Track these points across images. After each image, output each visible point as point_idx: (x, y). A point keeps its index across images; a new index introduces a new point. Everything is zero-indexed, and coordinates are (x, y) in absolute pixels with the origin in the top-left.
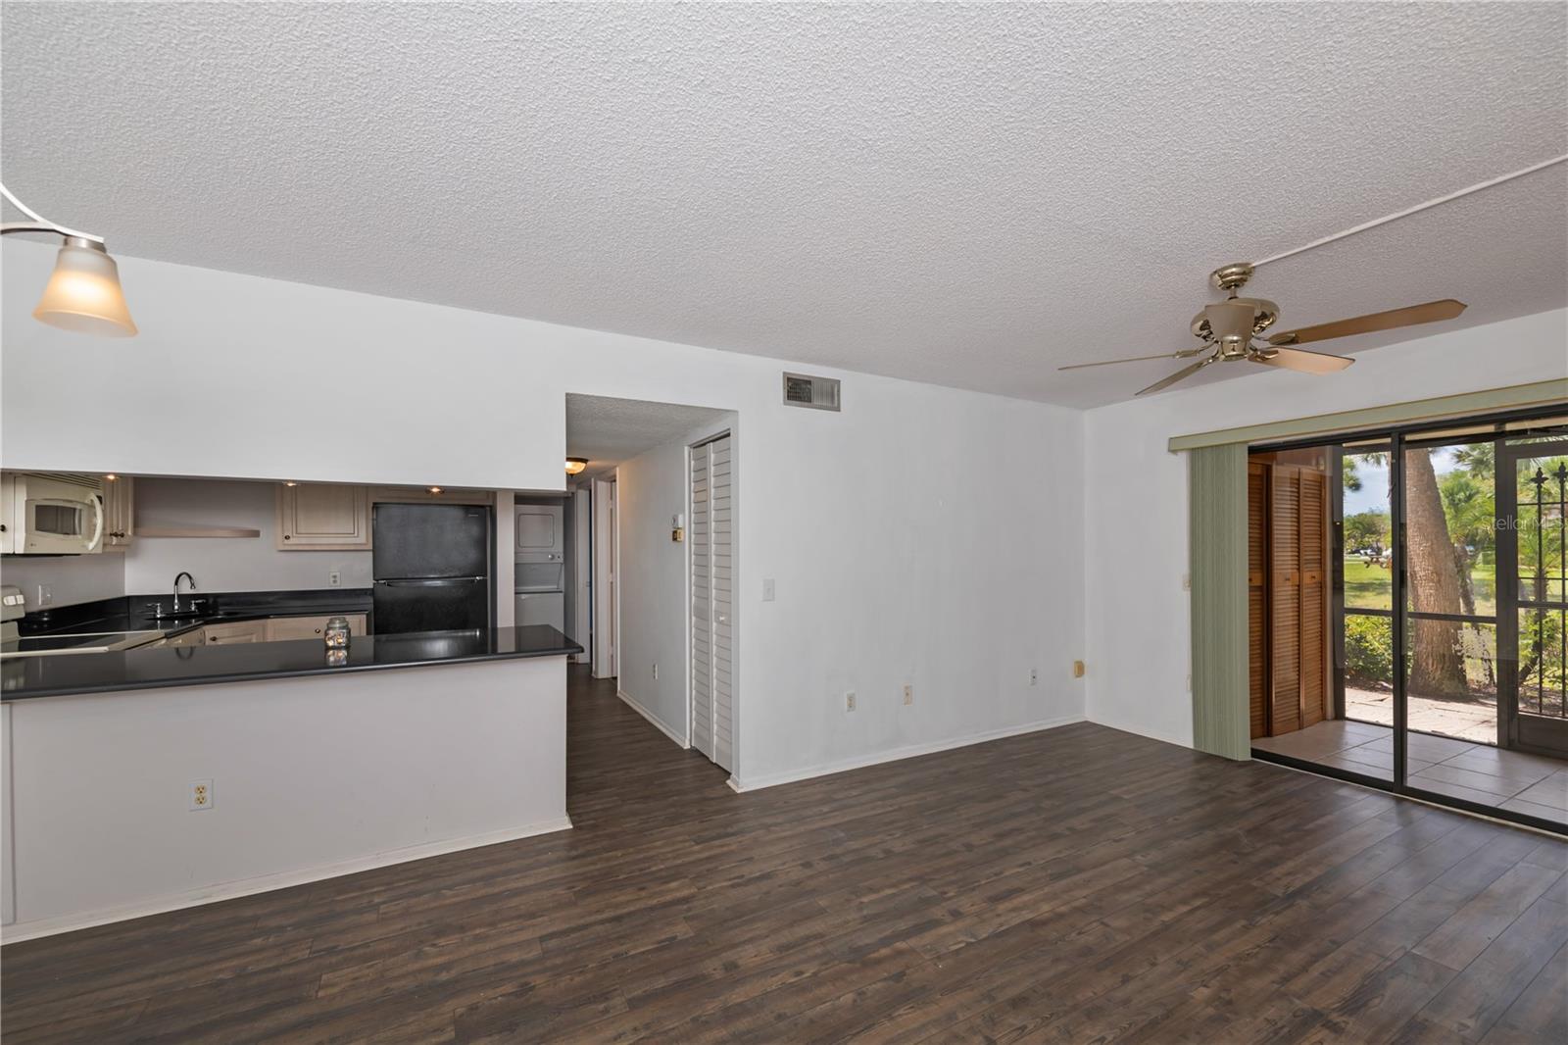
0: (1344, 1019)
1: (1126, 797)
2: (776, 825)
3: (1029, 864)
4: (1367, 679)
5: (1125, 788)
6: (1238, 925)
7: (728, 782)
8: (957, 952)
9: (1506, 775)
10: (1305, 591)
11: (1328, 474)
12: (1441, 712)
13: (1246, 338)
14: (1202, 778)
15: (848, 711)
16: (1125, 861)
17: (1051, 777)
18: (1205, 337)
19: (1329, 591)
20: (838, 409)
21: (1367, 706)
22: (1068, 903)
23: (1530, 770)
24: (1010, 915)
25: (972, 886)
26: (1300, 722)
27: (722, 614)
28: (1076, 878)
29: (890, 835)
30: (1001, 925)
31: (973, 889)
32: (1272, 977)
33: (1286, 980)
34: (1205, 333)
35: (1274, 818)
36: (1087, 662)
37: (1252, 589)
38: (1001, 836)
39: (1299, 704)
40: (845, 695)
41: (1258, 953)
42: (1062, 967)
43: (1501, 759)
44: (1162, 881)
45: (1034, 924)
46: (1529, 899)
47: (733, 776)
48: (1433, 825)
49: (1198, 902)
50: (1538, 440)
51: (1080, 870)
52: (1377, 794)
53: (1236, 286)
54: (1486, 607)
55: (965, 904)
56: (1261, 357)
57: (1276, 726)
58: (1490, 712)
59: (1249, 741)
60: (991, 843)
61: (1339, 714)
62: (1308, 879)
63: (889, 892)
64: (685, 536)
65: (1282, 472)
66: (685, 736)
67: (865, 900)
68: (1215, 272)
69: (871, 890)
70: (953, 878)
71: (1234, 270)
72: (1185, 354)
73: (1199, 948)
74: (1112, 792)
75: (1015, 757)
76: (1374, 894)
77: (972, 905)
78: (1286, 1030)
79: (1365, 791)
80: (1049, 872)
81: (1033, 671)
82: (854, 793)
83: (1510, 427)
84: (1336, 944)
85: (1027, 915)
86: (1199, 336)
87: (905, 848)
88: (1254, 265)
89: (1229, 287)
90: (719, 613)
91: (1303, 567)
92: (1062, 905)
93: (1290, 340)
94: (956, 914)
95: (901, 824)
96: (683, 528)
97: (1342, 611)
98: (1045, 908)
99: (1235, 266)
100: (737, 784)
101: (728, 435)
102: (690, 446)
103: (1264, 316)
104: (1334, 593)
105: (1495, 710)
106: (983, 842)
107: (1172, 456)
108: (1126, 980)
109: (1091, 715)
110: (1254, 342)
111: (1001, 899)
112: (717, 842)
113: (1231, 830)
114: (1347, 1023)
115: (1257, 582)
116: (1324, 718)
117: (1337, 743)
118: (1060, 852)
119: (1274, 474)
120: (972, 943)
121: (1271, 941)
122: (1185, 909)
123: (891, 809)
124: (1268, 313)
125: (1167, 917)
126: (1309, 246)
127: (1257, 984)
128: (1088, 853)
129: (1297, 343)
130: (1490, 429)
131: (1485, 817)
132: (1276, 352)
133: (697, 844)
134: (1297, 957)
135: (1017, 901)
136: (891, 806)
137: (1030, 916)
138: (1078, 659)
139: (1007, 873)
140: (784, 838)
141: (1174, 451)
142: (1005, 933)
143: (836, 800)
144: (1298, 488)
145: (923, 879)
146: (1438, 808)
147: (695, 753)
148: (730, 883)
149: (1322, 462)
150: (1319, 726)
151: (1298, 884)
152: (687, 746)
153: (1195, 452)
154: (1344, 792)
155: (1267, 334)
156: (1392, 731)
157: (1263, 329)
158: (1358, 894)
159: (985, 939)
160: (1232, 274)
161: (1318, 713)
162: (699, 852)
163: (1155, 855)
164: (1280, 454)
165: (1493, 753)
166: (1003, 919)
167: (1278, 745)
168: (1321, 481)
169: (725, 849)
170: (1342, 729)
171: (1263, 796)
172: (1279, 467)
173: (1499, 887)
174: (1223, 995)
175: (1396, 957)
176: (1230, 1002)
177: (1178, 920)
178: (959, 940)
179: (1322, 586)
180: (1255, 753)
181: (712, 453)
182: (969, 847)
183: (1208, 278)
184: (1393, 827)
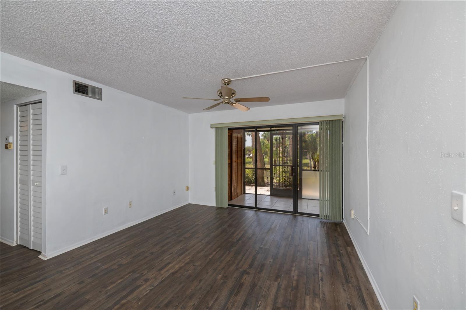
0: (250, 270)
1: (200, 224)
2: (66, 269)
3: (172, 253)
4: (249, 183)
5: (199, 221)
6: (227, 253)
7: (40, 257)
8: (147, 295)
9: (271, 201)
10: (238, 164)
11: (243, 137)
12: (261, 189)
13: (229, 98)
14: (218, 214)
15: (105, 214)
16: (200, 243)
17: (179, 223)
18: (220, 96)
19: (243, 164)
20: (101, 99)
21: (250, 190)
22: (184, 262)
23: (275, 199)
24: (165, 273)
25: (152, 268)
26: (237, 196)
27: (36, 182)
28: (187, 253)
29: (121, 258)
30: (163, 278)
31: (153, 269)
32: (235, 265)
33: (238, 264)
34: (220, 95)
35: (233, 221)
36: (189, 186)
37: (229, 164)
38: (163, 246)
39: (237, 191)
40: (103, 208)
41: (232, 259)
42: (182, 285)
43: (271, 198)
44: (210, 246)
45: (173, 274)
46: (277, 228)
47: (43, 253)
48: (262, 215)
49: (218, 250)
50: (276, 132)
51: (187, 250)
52: (252, 210)
53: (227, 84)
54: (268, 166)
55: (150, 275)
56: (232, 104)
57: (233, 197)
58: (268, 188)
59: (228, 202)
60: (160, 250)
61: (245, 193)
62: (241, 235)
63: (120, 281)
64: (14, 147)
65: (234, 135)
66: (14, 240)
67: (109, 288)
68: (223, 79)
69: (112, 283)
70: (146, 267)
71: (227, 80)
72: (216, 100)
73: (218, 263)
74: (196, 223)
75: (168, 219)
76: (253, 235)
77: (153, 275)
78: (239, 278)
79: (250, 210)
80: (178, 254)
81: (174, 191)
82: (106, 246)
83: (272, 129)
84: (247, 250)
85: (171, 271)
86: (219, 96)
87: (128, 261)
88: (231, 80)
89: (226, 84)
90: (34, 181)
91: (238, 158)
92: (182, 264)
93: (238, 101)
94: (147, 280)
95: (126, 253)
96: (13, 143)
97: (245, 168)
98: (177, 266)
99: (227, 79)
100: (44, 256)
101: (41, 102)
102: (18, 105)
103: (233, 94)
104: (244, 164)
105: (270, 188)
106: (157, 250)
107: (211, 129)
108: (200, 281)
109: (191, 201)
110: (231, 100)
111: (163, 268)
112: (29, 288)
113: (224, 227)
114: (250, 271)
115: (229, 162)
116: (242, 194)
117: (244, 200)
118: (181, 246)
119: (233, 135)
120: (152, 289)
121: (234, 255)
122: (215, 253)
123: (123, 247)
124: (234, 93)
125: (210, 257)
126: (243, 78)
127: (232, 268)
128: (190, 244)
129: (240, 102)
130: (269, 129)
131: (270, 211)
132: (235, 104)
133: (15, 293)
134: (239, 257)
135: (168, 268)
136: (122, 247)
137: (172, 271)
138: (187, 186)
139: (165, 259)
140: (70, 275)
141: (212, 128)
142: (164, 280)
143: (98, 250)
144: (237, 139)
145: (133, 272)
146: (262, 211)
147: (20, 247)
148: (35, 306)
149: (242, 133)
150: (241, 196)
151: (239, 237)
152: (15, 244)
153: (216, 128)
154: (246, 211)
155: (234, 98)
156: (254, 195)
157: (233, 97)
158: (250, 236)
159: (157, 285)
160: (226, 81)
161: (241, 193)
162: (16, 297)
163: (207, 239)
164: (234, 131)
165: (269, 197)
166: (163, 275)
167: (233, 202)
168: (241, 138)
169: (34, 290)
170: (245, 196)
171: (231, 216)
172: (234, 134)
173: (273, 227)
174: (225, 275)
175: (258, 250)
176: (226, 276)
177: (213, 257)
178: (148, 289)
179: (241, 162)
180: (229, 205)
181: (31, 109)
182: (152, 254)
183: (221, 80)
184: (255, 217)
